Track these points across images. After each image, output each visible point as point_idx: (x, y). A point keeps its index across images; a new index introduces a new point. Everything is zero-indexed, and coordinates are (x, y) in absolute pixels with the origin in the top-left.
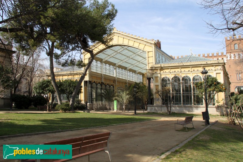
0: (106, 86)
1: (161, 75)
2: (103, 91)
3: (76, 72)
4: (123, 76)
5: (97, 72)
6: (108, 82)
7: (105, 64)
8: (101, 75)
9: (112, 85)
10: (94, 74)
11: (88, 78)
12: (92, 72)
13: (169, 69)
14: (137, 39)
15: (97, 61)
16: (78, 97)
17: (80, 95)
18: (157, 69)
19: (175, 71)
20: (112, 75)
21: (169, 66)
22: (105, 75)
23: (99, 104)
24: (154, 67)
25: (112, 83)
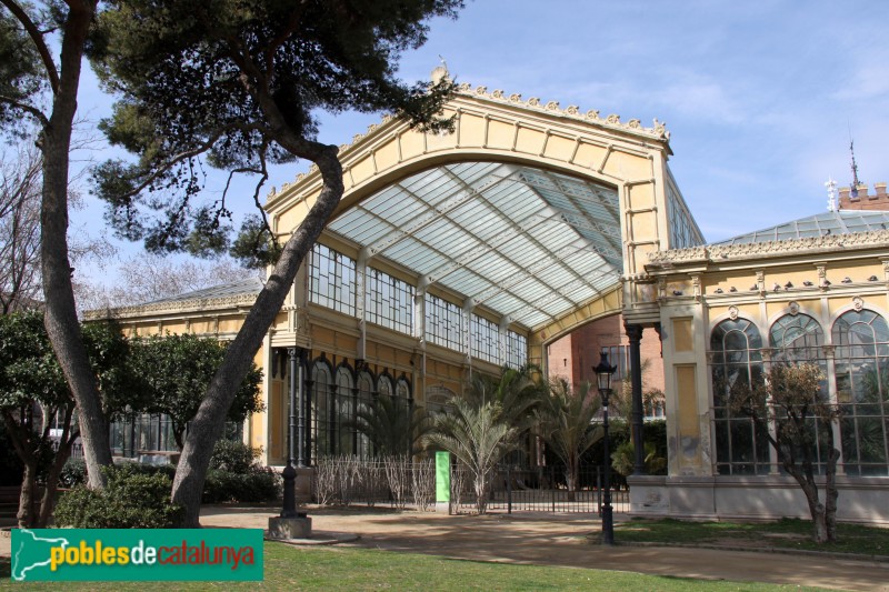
0: (375, 379)
1: (707, 308)
2: (362, 406)
3: (233, 305)
4: (453, 337)
5: (338, 309)
6: (385, 362)
7: (373, 274)
8: (353, 324)
9: (403, 377)
10: (320, 319)
11: (293, 334)
12: (311, 304)
13: (752, 272)
14: (563, 119)
15: (336, 252)
16: (239, 434)
17: (247, 420)
18: (688, 276)
19: (789, 285)
20: (403, 329)
21: (751, 255)
22: (375, 325)
23: (350, 472)
24: (667, 265)
25: (403, 366)
